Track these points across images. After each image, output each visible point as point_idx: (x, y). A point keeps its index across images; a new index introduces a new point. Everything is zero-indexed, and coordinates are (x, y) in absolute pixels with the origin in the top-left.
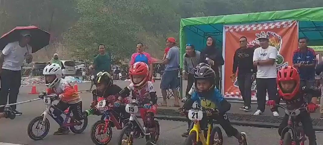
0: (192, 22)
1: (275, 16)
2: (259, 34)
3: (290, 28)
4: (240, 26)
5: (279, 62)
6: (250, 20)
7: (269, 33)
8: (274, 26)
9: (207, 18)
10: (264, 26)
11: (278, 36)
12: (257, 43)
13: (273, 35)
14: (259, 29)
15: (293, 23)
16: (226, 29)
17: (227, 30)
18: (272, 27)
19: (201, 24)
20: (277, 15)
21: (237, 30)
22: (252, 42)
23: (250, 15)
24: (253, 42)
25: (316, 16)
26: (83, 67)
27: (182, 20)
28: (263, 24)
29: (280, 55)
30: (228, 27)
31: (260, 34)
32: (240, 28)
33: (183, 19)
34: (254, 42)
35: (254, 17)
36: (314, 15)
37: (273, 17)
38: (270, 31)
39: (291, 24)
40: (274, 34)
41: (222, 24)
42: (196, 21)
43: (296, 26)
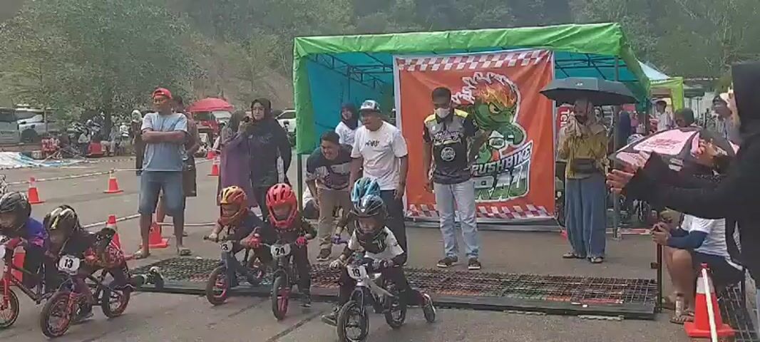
0: (320, 47)
1: (506, 38)
2: (469, 78)
3: (536, 66)
4: (430, 59)
5: (516, 141)
6: (452, 47)
7: (492, 76)
8: (502, 62)
9: (356, 38)
10: (480, 61)
11: (511, 83)
12: (466, 99)
13: (501, 81)
14: (471, 68)
15: (543, 55)
16: (398, 65)
17: (401, 67)
18: (499, 64)
19: (341, 51)
20: (509, 38)
21: (424, 67)
22: (456, 97)
23: (451, 36)
24: (458, 97)
25: (590, 42)
26: (40, 124)
27: (298, 40)
28: (479, 57)
29: (518, 126)
30: (404, 62)
31: (472, 77)
32: (430, 63)
33: (299, 38)
34: (460, 96)
35: (459, 41)
36: (585, 40)
37: (500, 42)
38: (493, 72)
39: (538, 59)
40: (503, 80)
41: (392, 52)
42: (331, 45)
43: (549, 62)
